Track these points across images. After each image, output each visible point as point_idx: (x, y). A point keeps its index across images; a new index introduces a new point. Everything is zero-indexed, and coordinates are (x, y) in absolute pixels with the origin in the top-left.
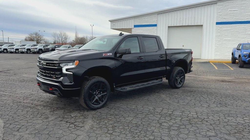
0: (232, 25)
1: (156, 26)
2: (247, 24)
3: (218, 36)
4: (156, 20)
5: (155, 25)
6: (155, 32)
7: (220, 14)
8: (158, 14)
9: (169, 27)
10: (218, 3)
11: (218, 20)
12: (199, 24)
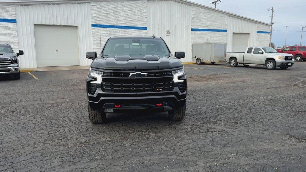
0: (108, 28)
1: (16, 22)
2: (120, 29)
3: (95, 40)
4: (14, 13)
5: (14, 21)
6: (15, 31)
7: (95, 16)
8: (16, 5)
9: (35, 25)
10: (91, 3)
11: (93, 22)
12: (74, 25)
